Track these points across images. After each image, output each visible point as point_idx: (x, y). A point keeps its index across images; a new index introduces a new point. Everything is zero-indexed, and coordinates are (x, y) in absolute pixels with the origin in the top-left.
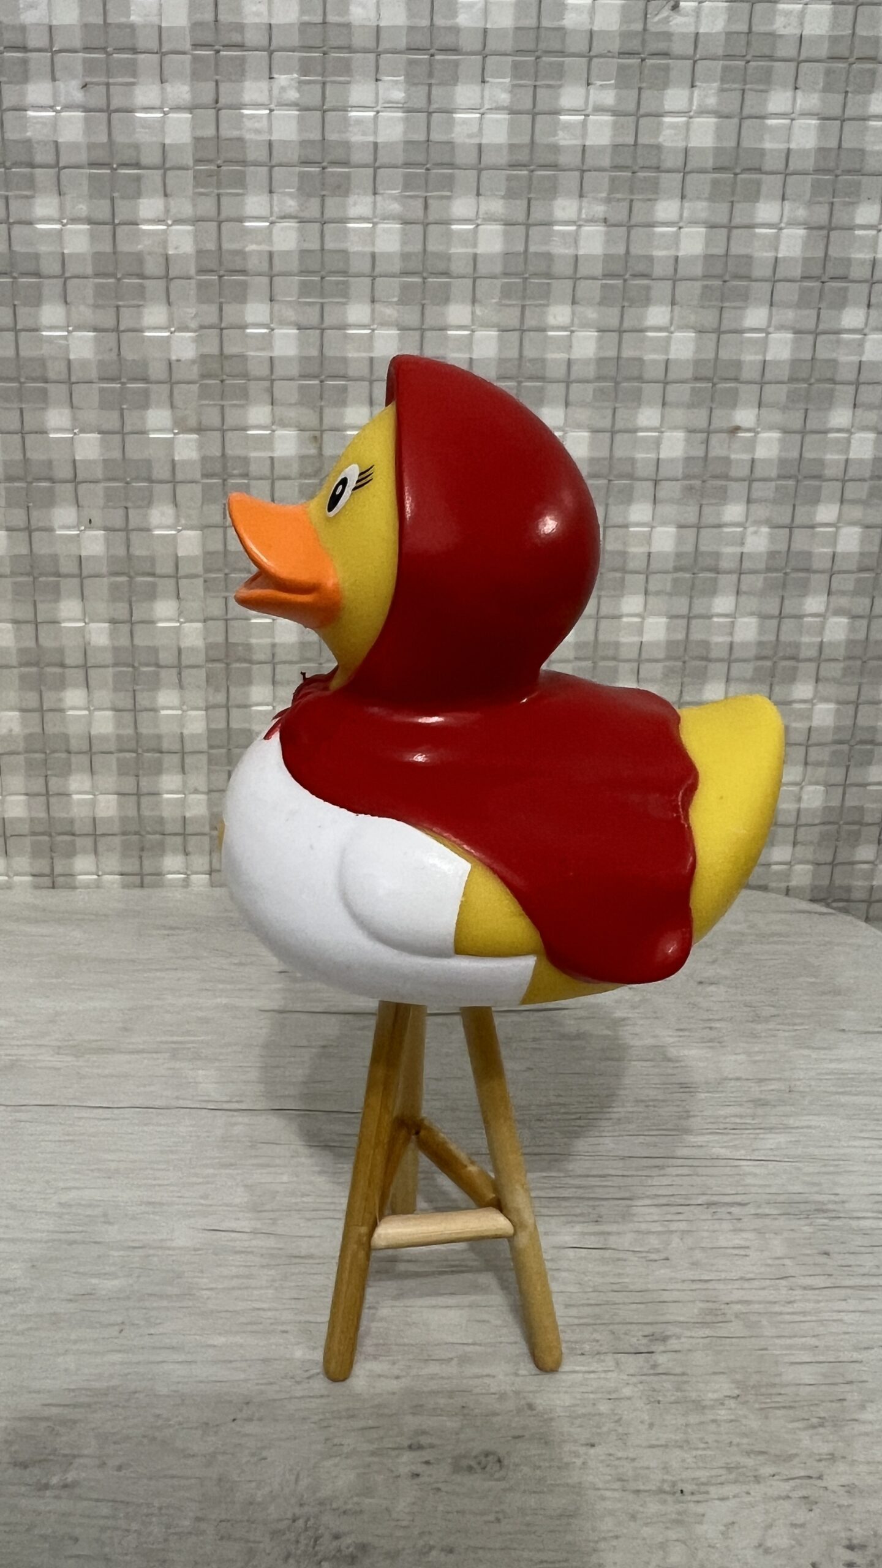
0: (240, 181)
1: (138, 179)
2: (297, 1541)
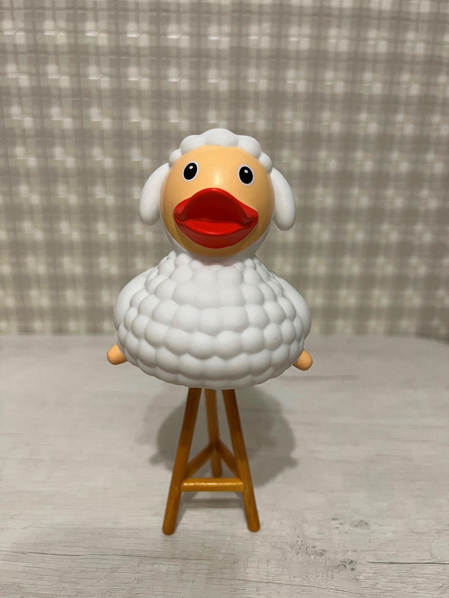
2: (300, 548)
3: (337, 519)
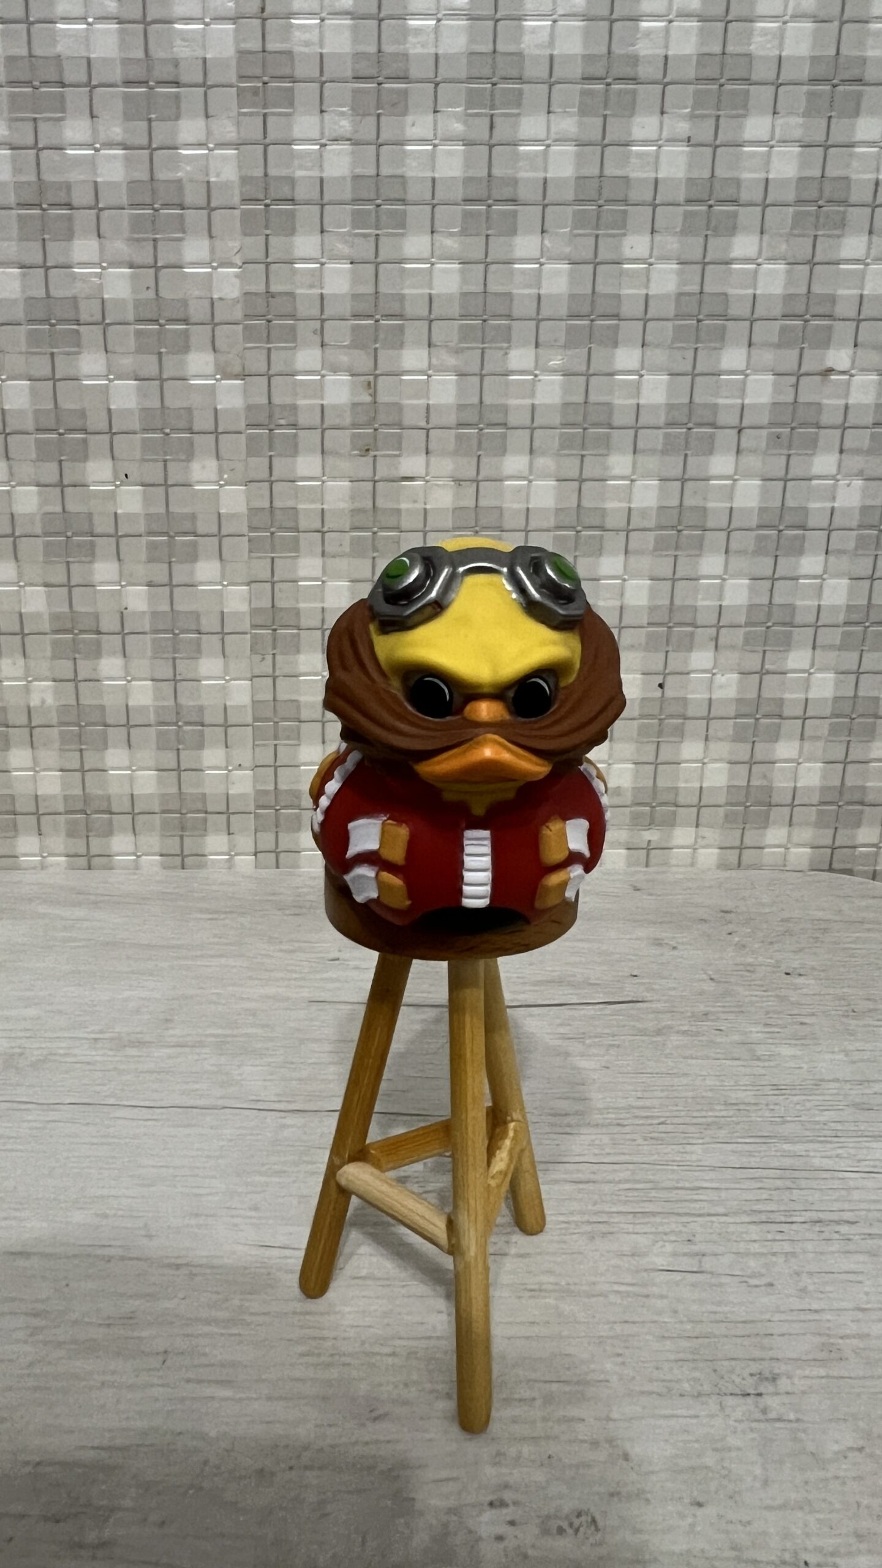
0: (289, 100)
1: (177, 97)
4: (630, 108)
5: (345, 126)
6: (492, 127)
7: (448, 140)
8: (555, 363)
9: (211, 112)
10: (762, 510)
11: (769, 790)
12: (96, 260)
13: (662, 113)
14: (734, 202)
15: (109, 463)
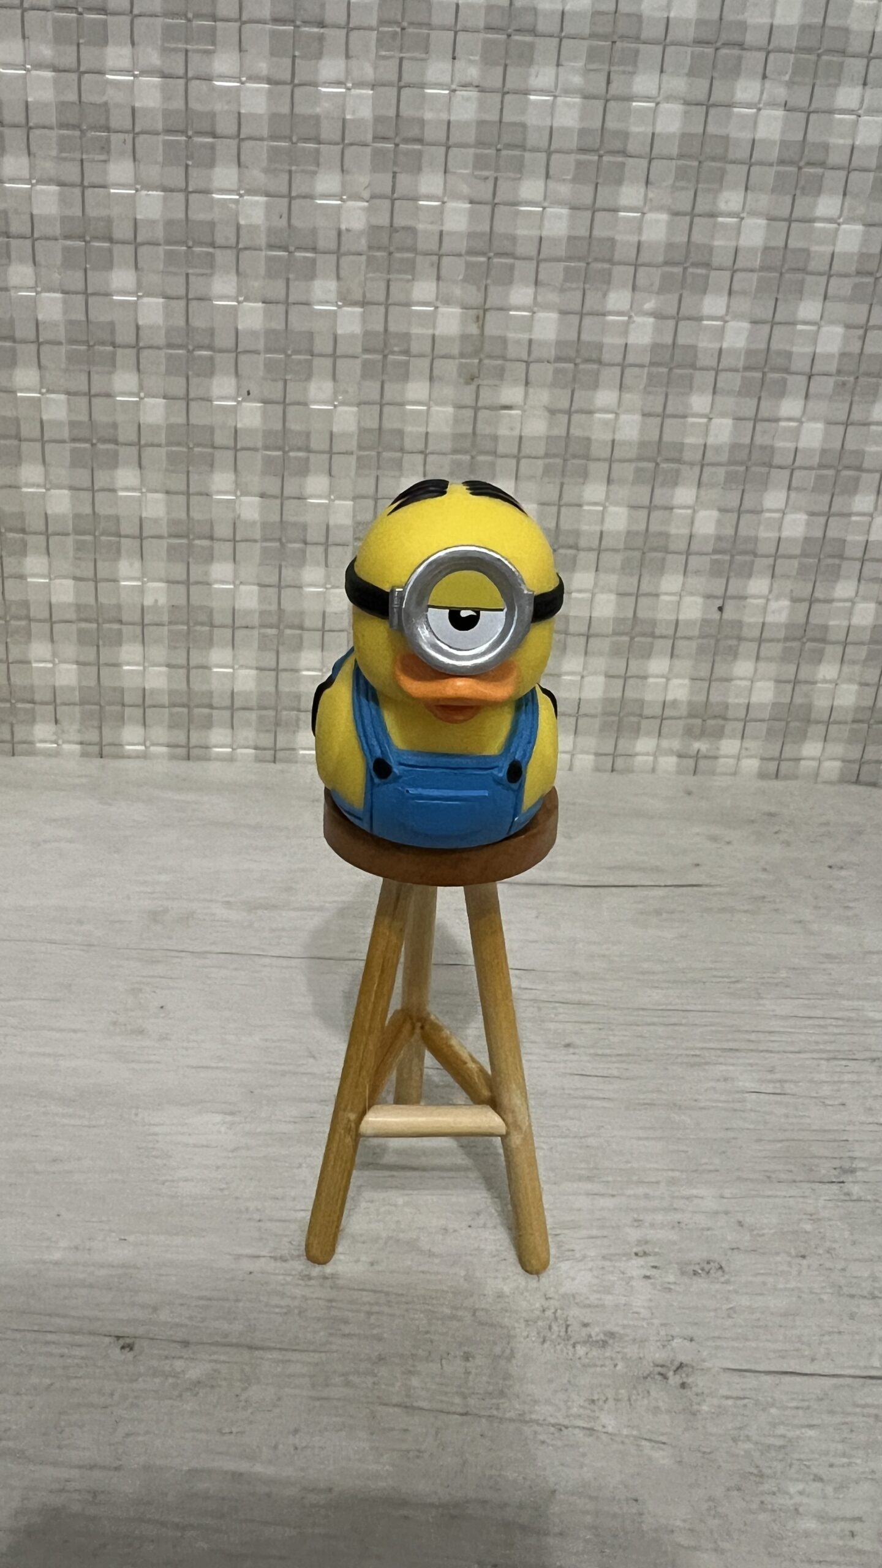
2: (550, 1328)
3: (645, 1254)
4: (735, 71)
5: (473, 73)
6: (608, 82)
7: (567, 92)
8: (649, 306)
9: (351, 53)
10: (824, 452)
11: (809, 707)
12: (235, 187)
13: (764, 77)
14: (822, 164)
15: (233, 381)
